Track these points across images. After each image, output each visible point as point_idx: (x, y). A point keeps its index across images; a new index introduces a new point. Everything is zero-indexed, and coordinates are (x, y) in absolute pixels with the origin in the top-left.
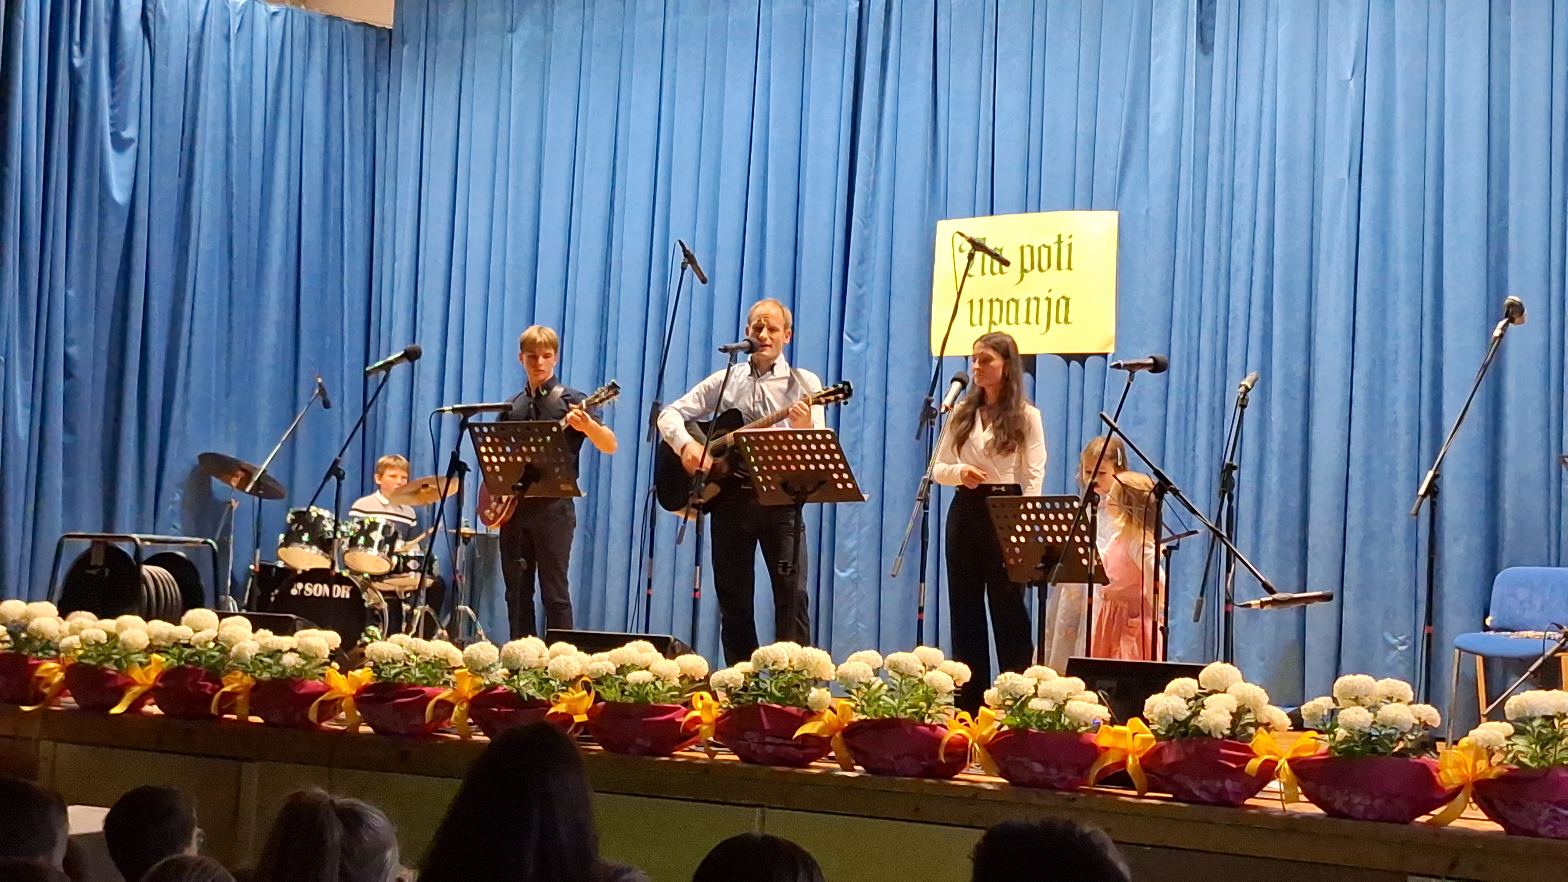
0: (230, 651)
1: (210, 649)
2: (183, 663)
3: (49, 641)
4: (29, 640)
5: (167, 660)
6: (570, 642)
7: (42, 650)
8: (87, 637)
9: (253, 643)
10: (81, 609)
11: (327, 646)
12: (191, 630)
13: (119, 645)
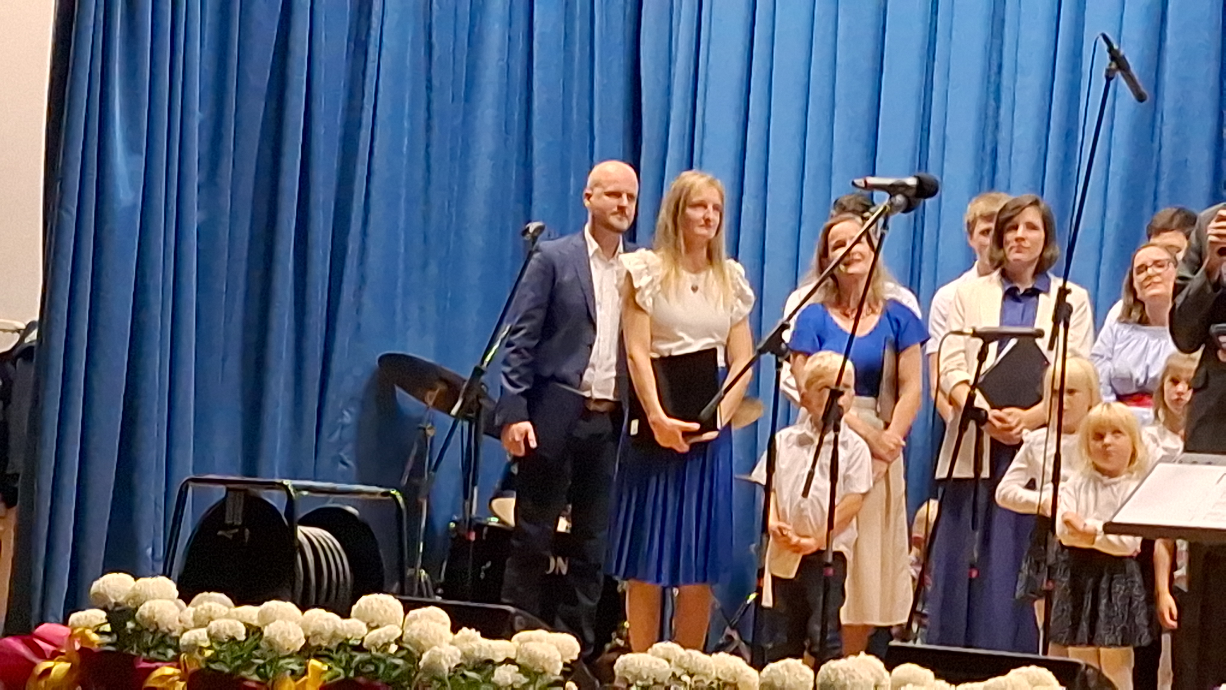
0: (420, 659)
1: (390, 655)
2: (352, 674)
3: (165, 635)
4: (138, 633)
5: (330, 668)
6: (923, 664)
7: (155, 647)
8: (219, 631)
9: (453, 648)
10: (209, 591)
11: (559, 657)
12: (363, 626)
13: (263, 644)
